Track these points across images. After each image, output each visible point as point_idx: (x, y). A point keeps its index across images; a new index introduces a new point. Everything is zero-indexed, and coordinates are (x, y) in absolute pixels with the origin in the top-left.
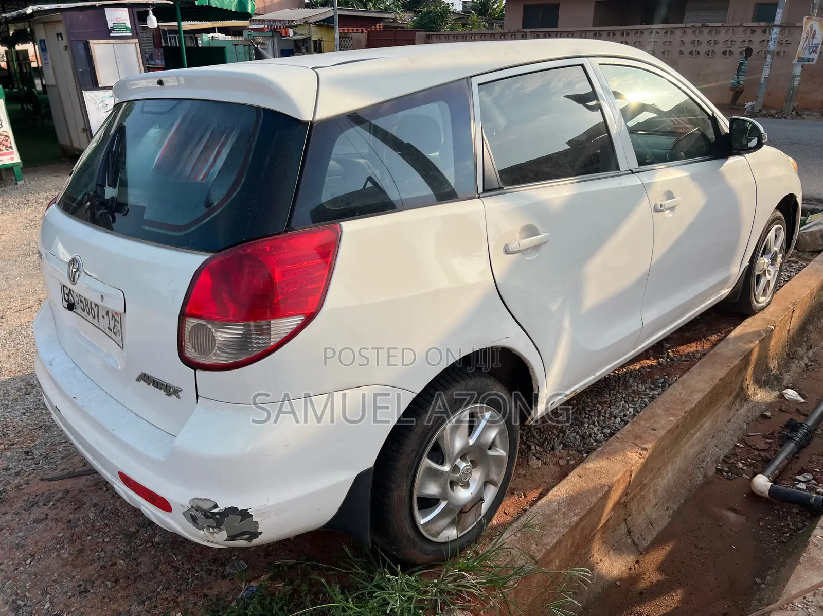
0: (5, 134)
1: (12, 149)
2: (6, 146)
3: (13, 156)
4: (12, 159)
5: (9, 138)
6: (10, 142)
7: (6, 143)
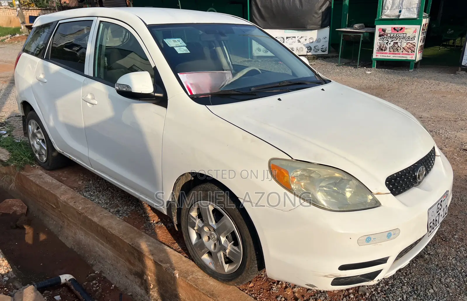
0: (414, 44)
1: (414, 52)
2: (412, 50)
3: (413, 56)
4: (412, 57)
5: (415, 46)
6: (415, 48)
7: (412, 49)
